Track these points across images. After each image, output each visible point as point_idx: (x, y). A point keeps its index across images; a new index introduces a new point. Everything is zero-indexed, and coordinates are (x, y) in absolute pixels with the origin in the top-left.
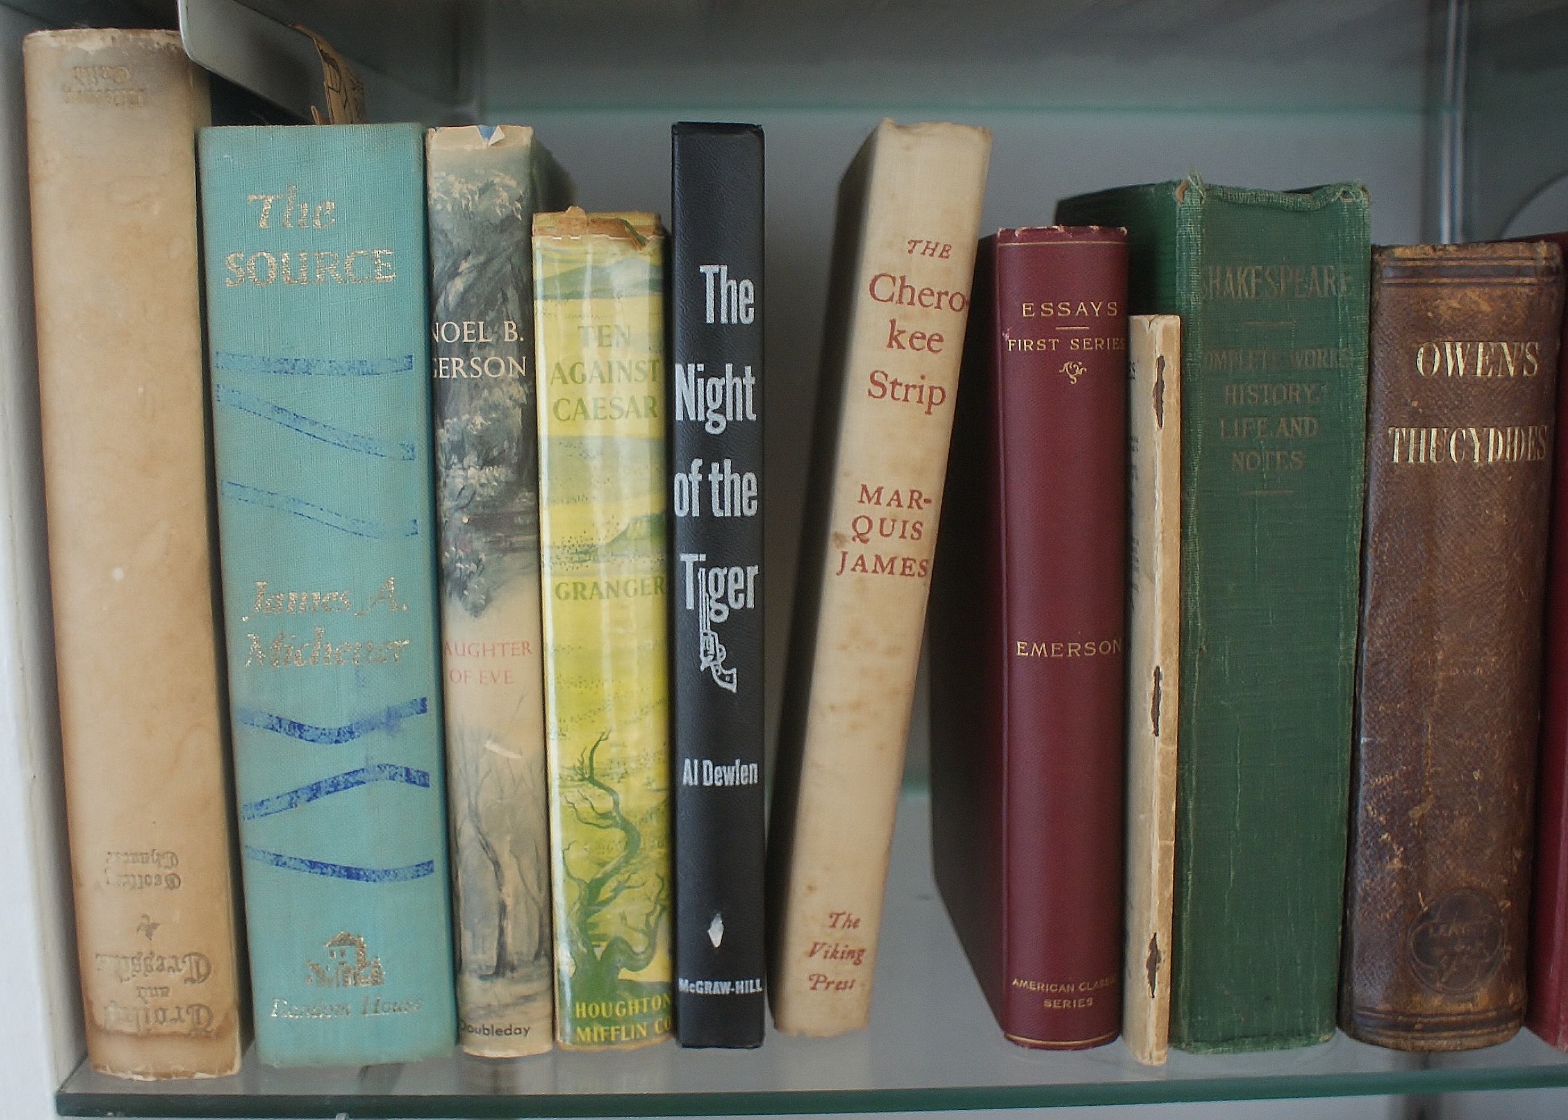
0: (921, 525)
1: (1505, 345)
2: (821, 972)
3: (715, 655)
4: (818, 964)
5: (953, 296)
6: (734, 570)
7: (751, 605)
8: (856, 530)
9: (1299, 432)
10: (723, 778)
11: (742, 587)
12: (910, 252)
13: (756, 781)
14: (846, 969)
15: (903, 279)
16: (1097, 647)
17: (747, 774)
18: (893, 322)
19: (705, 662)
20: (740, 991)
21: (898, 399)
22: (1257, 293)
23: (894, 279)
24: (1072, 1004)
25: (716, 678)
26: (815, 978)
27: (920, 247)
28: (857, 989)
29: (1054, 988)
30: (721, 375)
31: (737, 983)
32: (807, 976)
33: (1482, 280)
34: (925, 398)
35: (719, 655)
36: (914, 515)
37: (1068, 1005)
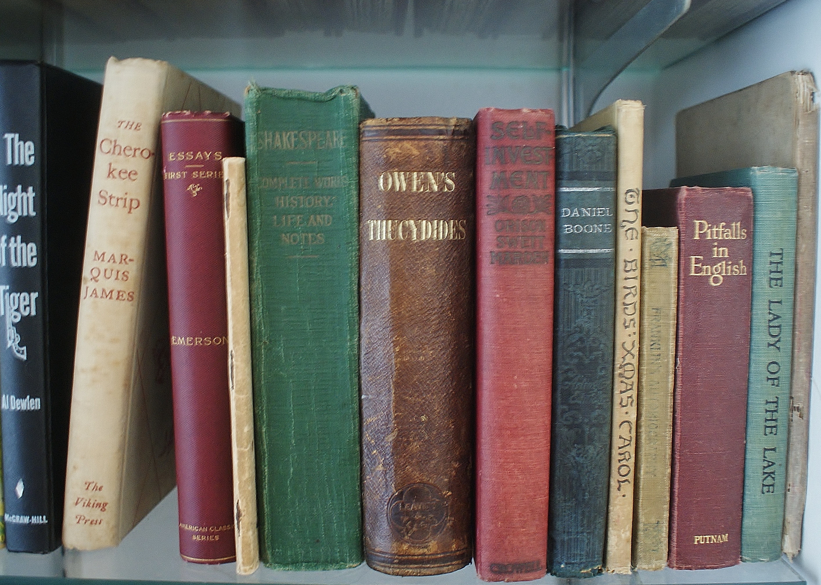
0: (128, 272)
1: (430, 174)
2: (82, 514)
3: (14, 340)
4: (79, 510)
5: (143, 150)
6: (23, 294)
7: (33, 313)
8: (92, 275)
9: (322, 223)
10: (21, 405)
11: (28, 303)
12: (119, 127)
13: (39, 408)
14: (96, 514)
15: (115, 141)
16: (212, 340)
17: (34, 403)
18: (110, 164)
19: (10, 344)
20: (34, 521)
21: (113, 205)
22: (296, 146)
23: (111, 142)
24: (206, 538)
25: (15, 351)
26: (79, 517)
27: (124, 125)
28: (104, 524)
29: (197, 529)
30: (15, 191)
31: (33, 517)
32: (74, 516)
33: (413, 137)
34: (128, 204)
35: (16, 339)
36: (123, 268)
37: (204, 538)
